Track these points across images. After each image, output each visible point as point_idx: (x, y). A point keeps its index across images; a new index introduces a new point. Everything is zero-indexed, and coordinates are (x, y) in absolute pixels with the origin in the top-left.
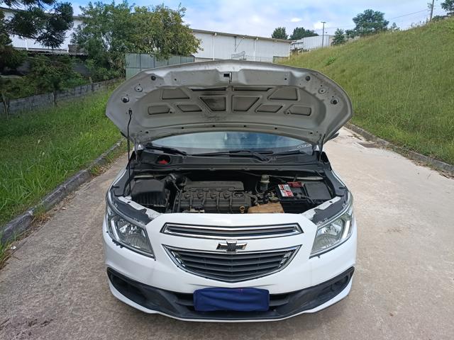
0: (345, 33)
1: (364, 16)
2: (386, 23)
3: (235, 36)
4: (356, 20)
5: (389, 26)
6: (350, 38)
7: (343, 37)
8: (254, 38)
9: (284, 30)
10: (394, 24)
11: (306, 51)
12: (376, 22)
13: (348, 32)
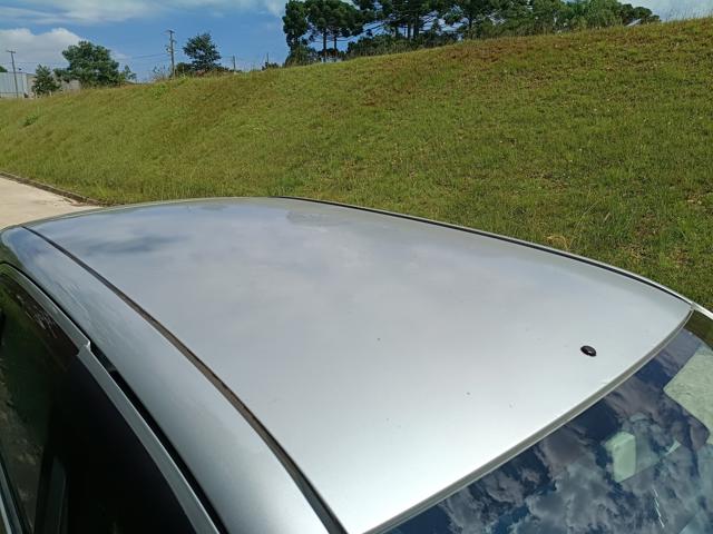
0: (53, 73)
1: (80, 50)
2: (115, 66)
4: (68, 55)
5: (120, 70)
6: (63, 82)
7: (51, 79)
10: (127, 67)
12: (100, 61)
13: (59, 73)
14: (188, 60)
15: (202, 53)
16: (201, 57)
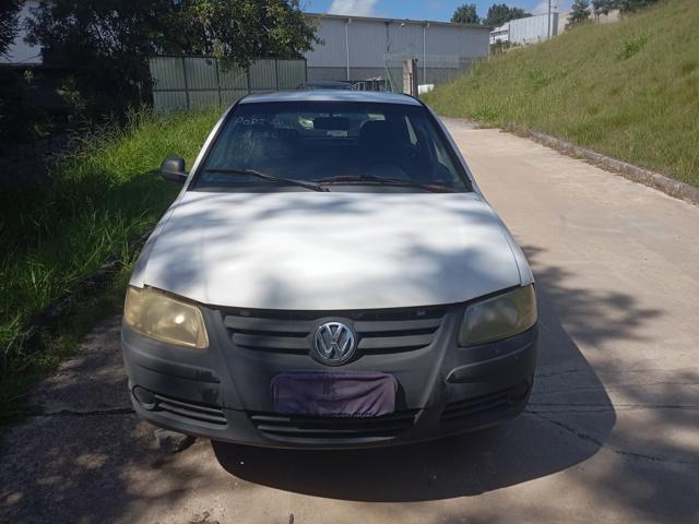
3: (387, 23)
7: (587, 14)
8: (423, 24)
9: (473, 9)
11: (515, 45)
13: (598, 4)
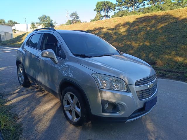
0: (35, 23)
1: (42, 17)
2: (52, 21)
4: (39, 18)
9: (4, 20)
10: (55, 21)
14: (71, 19)
15: (74, 17)
16: (74, 18)
